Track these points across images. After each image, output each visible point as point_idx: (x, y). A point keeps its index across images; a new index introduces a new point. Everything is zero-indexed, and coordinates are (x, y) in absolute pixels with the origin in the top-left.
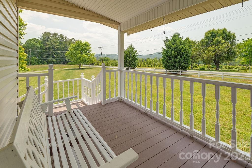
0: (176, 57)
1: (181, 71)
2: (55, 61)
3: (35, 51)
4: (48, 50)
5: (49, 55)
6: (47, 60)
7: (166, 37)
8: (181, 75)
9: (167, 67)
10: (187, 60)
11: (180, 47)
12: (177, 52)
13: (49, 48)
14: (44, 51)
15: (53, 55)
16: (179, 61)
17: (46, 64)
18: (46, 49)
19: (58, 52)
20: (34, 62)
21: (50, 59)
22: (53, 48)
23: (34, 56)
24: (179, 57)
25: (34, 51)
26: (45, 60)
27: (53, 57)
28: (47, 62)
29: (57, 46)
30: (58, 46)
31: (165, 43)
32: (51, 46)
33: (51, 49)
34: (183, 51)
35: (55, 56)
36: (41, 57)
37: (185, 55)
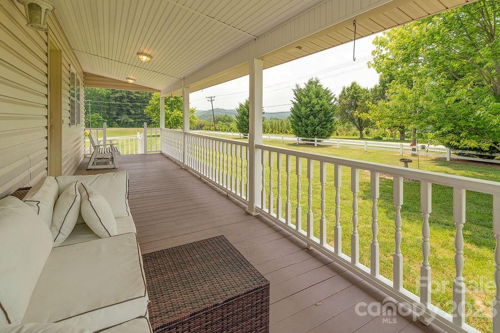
0: (307, 118)
1: (316, 139)
2: (133, 121)
3: (98, 103)
4: (120, 101)
5: (122, 109)
6: (118, 120)
7: (297, 85)
8: (316, 145)
9: (298, 133)
10: (325, 122)
11: (314, 101)
12: (309, 109)
13: (122, 98)
14: (113, 102)
15: (128, 110)
16: (312, 124)
17: (116, 127)
18: (116, 99)
19: (138, 106)
20: (96, 123)
21: (124, 117)
22: (128, 97)
23: (96, 112)
24: (311, 117)
25: (95, 103)
26: (115, 118)
27: (129, 114)
28: (118, 122)
29: (135, 94)
30: (137, 95)
31: (295, 94)
32: (125, 94)
33: (125, 100)
34: (317, 108)
35: (133, 112)
36: (107, 113)
37: (321, 115)
